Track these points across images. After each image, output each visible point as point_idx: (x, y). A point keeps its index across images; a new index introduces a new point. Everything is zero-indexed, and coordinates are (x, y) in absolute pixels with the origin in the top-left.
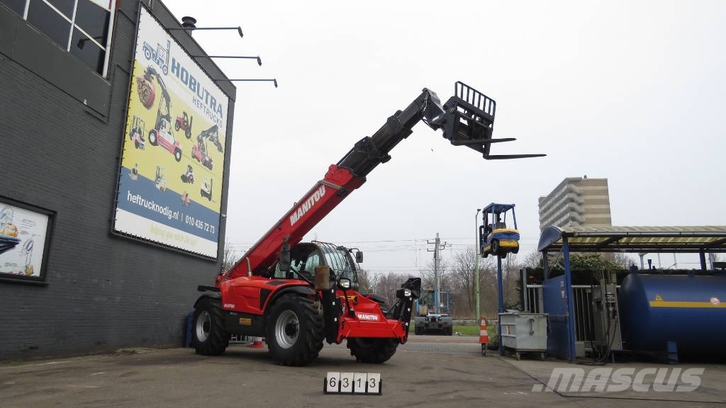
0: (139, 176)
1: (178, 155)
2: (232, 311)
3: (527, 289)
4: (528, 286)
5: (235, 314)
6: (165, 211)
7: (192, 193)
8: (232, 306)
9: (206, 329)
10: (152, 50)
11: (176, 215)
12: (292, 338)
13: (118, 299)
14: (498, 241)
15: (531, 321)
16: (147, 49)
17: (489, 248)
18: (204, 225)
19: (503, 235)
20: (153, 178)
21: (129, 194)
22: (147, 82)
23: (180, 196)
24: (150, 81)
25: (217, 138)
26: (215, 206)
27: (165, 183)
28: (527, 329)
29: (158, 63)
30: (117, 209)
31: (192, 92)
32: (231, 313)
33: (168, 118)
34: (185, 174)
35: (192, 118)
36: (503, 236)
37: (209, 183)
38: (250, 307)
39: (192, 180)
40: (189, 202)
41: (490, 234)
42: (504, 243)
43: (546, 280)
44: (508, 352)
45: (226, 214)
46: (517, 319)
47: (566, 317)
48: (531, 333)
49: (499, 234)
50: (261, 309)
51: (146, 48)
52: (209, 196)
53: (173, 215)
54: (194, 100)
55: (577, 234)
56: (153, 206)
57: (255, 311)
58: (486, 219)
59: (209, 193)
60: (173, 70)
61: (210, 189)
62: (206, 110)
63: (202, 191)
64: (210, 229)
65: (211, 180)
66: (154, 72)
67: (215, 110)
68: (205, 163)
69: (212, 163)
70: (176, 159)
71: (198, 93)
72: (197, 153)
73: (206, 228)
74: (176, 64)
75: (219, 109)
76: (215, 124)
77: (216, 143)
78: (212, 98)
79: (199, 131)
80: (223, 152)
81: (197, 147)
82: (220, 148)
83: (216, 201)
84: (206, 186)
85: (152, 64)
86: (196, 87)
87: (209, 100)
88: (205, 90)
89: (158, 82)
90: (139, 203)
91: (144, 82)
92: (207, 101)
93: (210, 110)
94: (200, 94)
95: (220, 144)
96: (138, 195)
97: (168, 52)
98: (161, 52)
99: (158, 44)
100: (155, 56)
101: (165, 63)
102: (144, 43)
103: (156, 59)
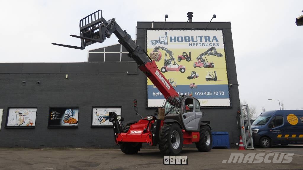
1: (183, 70)
7: (200, 81)
10: (156, 41)
11: (187, 94)
21: (153, 93)
22: (155, 53)
24: (158, 52)
25: (216, 52)
26: (221, 82)
27: (175, 83)
29: (161, 43)
31: (189, 43)
33: (172, 59)
34: (190, 76)
35: (190, 53)
37: (212, 74)
39: (197, 77)
40: (196, 86)
51: (152, 42)
52: (215, 79)
54: (190, 45)
60: (171, 41)
61: (214, 76)
62: (201, 45)
63: (206, 79)
64: (219, 93)
65: (215, 72)
66: (159, 47)
67: (209, 41)
68: (207, 66)
69: (213, 64)
70: (182, 72)
71: (193, 41)
72: (198, 65)
73: (215, 93)
74: (173, 38)
75: (214, 39)
76: (211, 47)
77: (215, 54)
78: (205, 37)
79: (198, 55)
80: (223, 56)
81: (198, 62)
82: (220, 55)
83: (223, 80)
84: (211, 76)
85: (157, 45)
86: (191, 39)
87: (203, 39)
88: (199, 37)
89: (163, 50)
90: (160, 95)
91: (153, 54)
92: (201, 41)
93: (205, 43)
94: (194, 40)
95: (219, 53)
96: (159, 92)
97: (167, 36)
98: (162, 39)
99: (160, 37)
100: (158, 42)
101: (165, 41)
102: (151, 41)
103: (159, 43)
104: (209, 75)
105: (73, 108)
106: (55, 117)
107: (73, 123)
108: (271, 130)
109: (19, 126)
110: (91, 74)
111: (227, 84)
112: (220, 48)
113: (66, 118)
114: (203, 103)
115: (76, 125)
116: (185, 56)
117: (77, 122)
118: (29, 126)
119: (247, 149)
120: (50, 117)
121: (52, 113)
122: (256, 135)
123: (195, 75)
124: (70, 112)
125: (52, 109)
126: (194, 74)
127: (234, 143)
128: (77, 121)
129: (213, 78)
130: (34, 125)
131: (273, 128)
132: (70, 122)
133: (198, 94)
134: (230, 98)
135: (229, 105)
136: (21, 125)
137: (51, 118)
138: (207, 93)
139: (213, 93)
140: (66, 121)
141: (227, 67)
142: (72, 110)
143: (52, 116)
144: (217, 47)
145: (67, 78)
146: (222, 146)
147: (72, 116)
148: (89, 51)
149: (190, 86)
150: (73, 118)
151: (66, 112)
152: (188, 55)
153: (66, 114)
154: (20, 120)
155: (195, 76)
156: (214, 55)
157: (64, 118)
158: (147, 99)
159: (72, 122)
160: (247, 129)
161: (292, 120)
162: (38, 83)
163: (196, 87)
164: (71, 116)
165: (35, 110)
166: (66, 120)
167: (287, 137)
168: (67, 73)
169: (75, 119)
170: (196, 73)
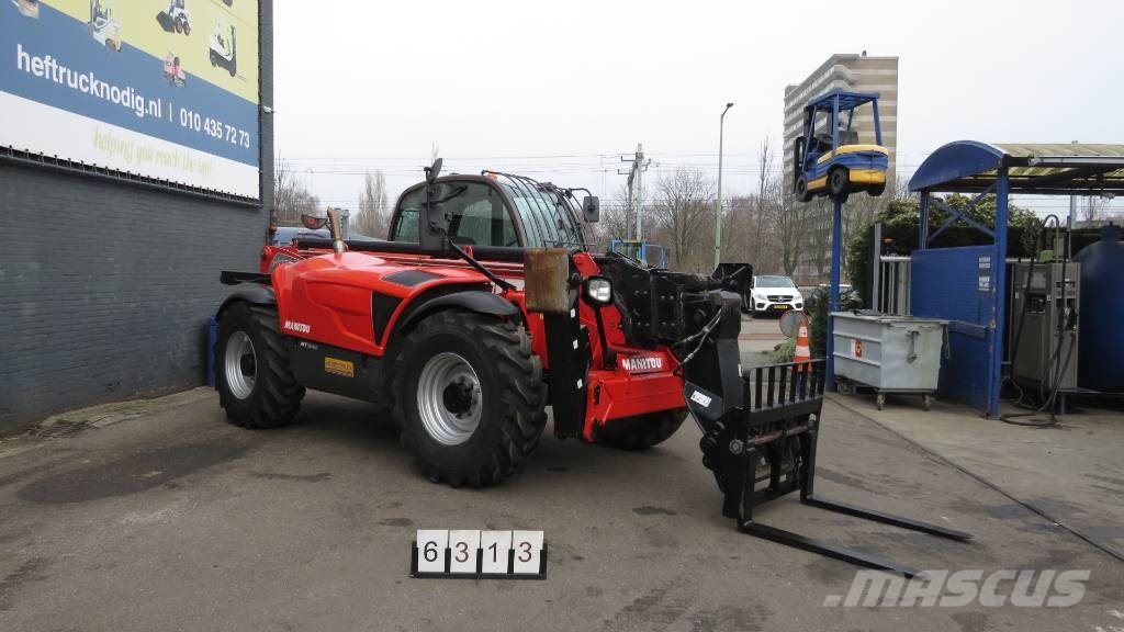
2: (305, 340)
3: (881, 263)
4: (884, 258)
5: (315, 347)
6: (125, 97)
7: (189, 55)
8: (306, 329)
9: (247, 369)
11: (155, 107)
12: (459, 417)
13: (28, 308)
14: (847, 171)
15: (914, 334)
17: (821, 182)
18: (225, 130)
19: (858, 158)
20: (85, 17)
21: (21, 54)
23: (158, 63)
26: (245, 87)
27: (117, 29)
28: (904, 352)
32: (302, 344)
34: (167, 11)
36: (859, 160)
37: (227, 36)
38: (348, 334)
39: (185, 26)
40: (183, 77)
41: (827, 156)
42: (858, 175)
43: (923, 248)
44: (845, 388)
45: (271, 106)
46: (886, 332)
47: (987, 330)
48: (912, 359)
49: (847, 156)
50: (378, 344)
52: (231, 66)
53: (146, 106)
55: (1035, 161)
56: (93, 86)
57: (364, 344)
58: (809, 122)
59: (229, 59)
61: (231, 50)
63: (213, 52)
64: (238, 137)
65: (233, 30)
83: (248, 78)
84: (222, 44)
90: (53, 78)
96: (48, 57)
104: (219, 38)
111: (257, 100)
134: (260, 167)
138: (211, 127)
149: (166, 68)
155: (184, 20)
163: (184, 81)
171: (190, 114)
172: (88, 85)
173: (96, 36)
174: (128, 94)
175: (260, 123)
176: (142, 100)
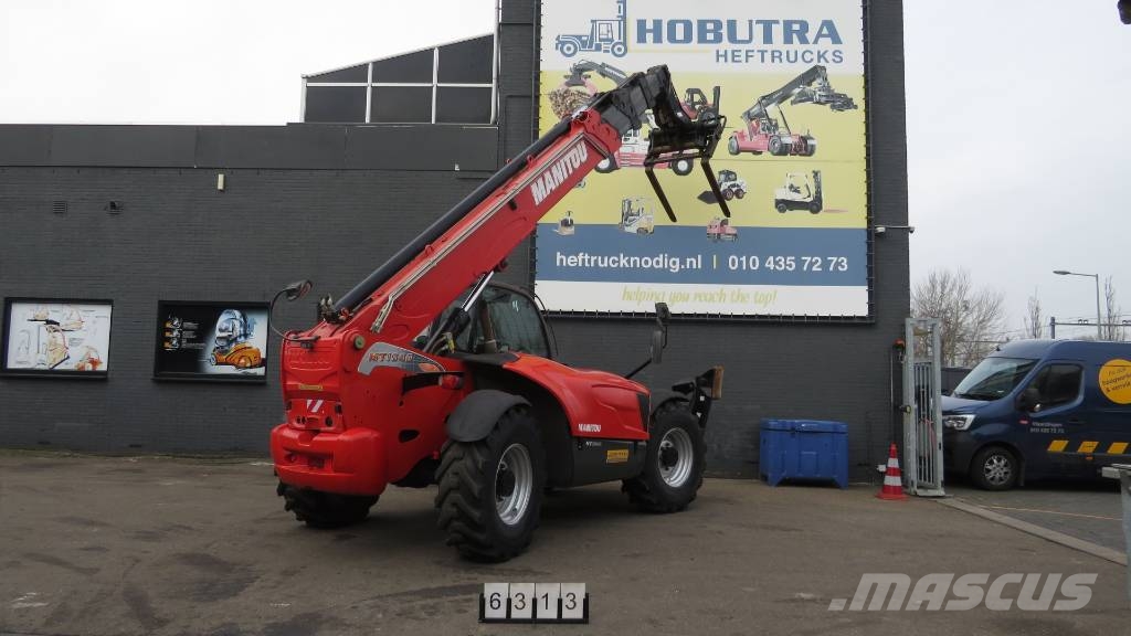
0: (579, 227)
1: (682, 165)
6: (658, 262)
10: (579, 37)
11: (695, 262)
16: (563, 43)
20: (616, 219)
21: (559, 256)
22: (573, 89)
23: (700, 230)
24: (583, 84)
25: (827, 88)
26: (839, 219)
27: (649, 219)
29: (598, 48)
30: (536, 282)
31: (714, 47)
35: (717, 91)
37: (805, 182)
39: (739, 193)
40: (734, 232)
51: (561, 43)
52: (815, 206)
53: (683, 262)
54: (718, 56)
56: (623, 262)
59: (807, 200)
60: (642, 39)
61: (813, 191)
62: (768, 56)
63: (778, 203)
64: (826, 264)
65: (816, 174)
66: (590, 66)
67: (804, 40)
68: (784, 150)
69: (809, 142)
70: (679, 173)
71: (733, 38)
72: (747, 142)
73: (811, 264)
74: (649, 25)
75: (825, 31)
76: (811, 66)
77: (823, 99)
78: (788, 24)
79: (750, 102)
80: (856, 107)
81: (747, 132)
82: (842, 103)
83: (848, 208)
84: (797, 191)
85: (583, 57)
86: (724, 31)
87: (778, 32)
88: (758, 22)
89: (604, 75)
90: (587, 265)
91: (566, 92)
92: (768, 38)
93: (784, 48)
94: (739, 38)
95: (839, 96)
96: (581, 254)
97: (624, 18)
98: (604, 29)
99: (592, 21)
100: (587, 43)
101: (616, 40)
102: (558, 38)
103: (591, 46)
104: (791, 187)
105: (247, 308)
106: (179, 342)
107: (248, 365)
108: (1025, 422)
109: (51, 371)
110: (315, 173)
111: (864, 225)
112: (848, 73)
113: (223, 343)
114: (756, 302)
115: (260, 371)
116: (697, 107)
117: (263, 363)
118: (89, 373)
119: (916, 495)
120: (162, 338)
121: (168, 325)
122: (961, 439)
123: (734, 186)
124: (237, 324)
125: (168, 310)
126: (729, 184)
127: (868, 465)
128: (263, 355)
129: (809, 200)
130: (103, 367)
131: (1032, 415)
132: (237, 361)
133: (740, 263)
134: (870, 286)
135: (864, 311)
136: (56, 368)
137: (167, 345)
138: (776, 263)
139: (800, 263)
140: (222, 356)
141: (868, 155)
142: (244, 316)
143: (168, 334)
144: (832, 70)
145: (220, 186)
146: (818, 476)
147: (243, 338)
148: (309, 79)
149: (709, 231)
150: (247, 345)
151: (223, 320)
152: (710, 101)
153: (221, 330)
154: (53, 347)
155: (734, 189)
156: (817, 103)
157: (212, 345)
158: (532, 279)
159: (242, 361)
160: (924, 413)
161: (1119, 383)
162: (113, 205)
163: (735, 235)
164: (240, 336)
165: (106, 311)
166: (221, 351)
167: (1090, 450)
168: (221, 169)
169: (253, 351)
170: (736, 179)
171: (744, 259)
172: (619, 262)
173: (627, 229)
174: (661, 260)
175: (869, 246)
176: (678, 260)
